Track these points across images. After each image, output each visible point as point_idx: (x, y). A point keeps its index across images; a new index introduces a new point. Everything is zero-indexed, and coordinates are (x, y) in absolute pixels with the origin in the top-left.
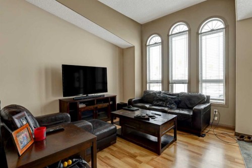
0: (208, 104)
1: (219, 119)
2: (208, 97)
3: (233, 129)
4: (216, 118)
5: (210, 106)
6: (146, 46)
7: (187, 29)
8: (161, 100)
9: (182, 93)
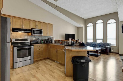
0: (110, 46)
1: (114, 51)
2: (110, 44)
3: (118, 53)
4: (113, 51)
5: (111, 46)
6: (87, 27)
7: (103, 22)
8: (94, 45)
9: (101, 43)
